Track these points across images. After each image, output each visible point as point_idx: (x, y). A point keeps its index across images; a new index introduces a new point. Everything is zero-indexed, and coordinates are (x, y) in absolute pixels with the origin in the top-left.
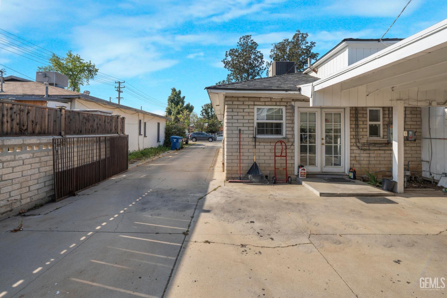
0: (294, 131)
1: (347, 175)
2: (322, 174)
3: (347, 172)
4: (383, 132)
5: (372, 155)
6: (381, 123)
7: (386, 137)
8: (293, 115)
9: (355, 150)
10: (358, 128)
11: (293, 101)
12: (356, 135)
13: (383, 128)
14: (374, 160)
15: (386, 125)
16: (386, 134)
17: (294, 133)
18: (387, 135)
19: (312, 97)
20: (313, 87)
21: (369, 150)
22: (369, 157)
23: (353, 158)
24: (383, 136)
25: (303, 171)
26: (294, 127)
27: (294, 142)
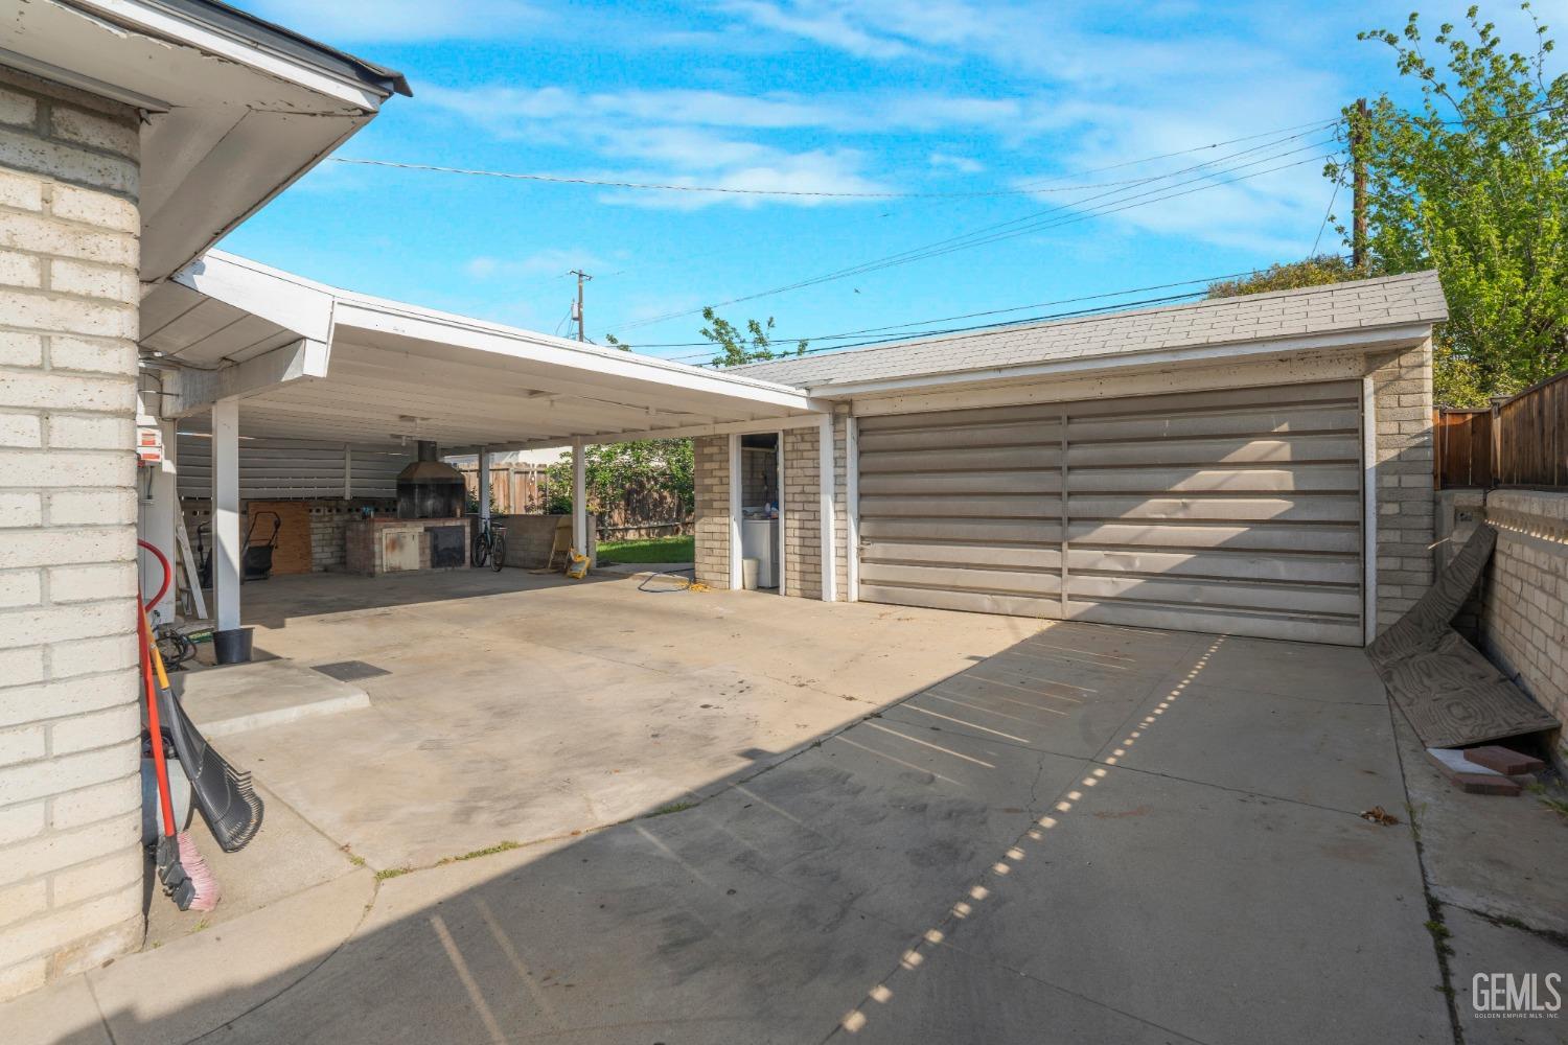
19: (327, 342)
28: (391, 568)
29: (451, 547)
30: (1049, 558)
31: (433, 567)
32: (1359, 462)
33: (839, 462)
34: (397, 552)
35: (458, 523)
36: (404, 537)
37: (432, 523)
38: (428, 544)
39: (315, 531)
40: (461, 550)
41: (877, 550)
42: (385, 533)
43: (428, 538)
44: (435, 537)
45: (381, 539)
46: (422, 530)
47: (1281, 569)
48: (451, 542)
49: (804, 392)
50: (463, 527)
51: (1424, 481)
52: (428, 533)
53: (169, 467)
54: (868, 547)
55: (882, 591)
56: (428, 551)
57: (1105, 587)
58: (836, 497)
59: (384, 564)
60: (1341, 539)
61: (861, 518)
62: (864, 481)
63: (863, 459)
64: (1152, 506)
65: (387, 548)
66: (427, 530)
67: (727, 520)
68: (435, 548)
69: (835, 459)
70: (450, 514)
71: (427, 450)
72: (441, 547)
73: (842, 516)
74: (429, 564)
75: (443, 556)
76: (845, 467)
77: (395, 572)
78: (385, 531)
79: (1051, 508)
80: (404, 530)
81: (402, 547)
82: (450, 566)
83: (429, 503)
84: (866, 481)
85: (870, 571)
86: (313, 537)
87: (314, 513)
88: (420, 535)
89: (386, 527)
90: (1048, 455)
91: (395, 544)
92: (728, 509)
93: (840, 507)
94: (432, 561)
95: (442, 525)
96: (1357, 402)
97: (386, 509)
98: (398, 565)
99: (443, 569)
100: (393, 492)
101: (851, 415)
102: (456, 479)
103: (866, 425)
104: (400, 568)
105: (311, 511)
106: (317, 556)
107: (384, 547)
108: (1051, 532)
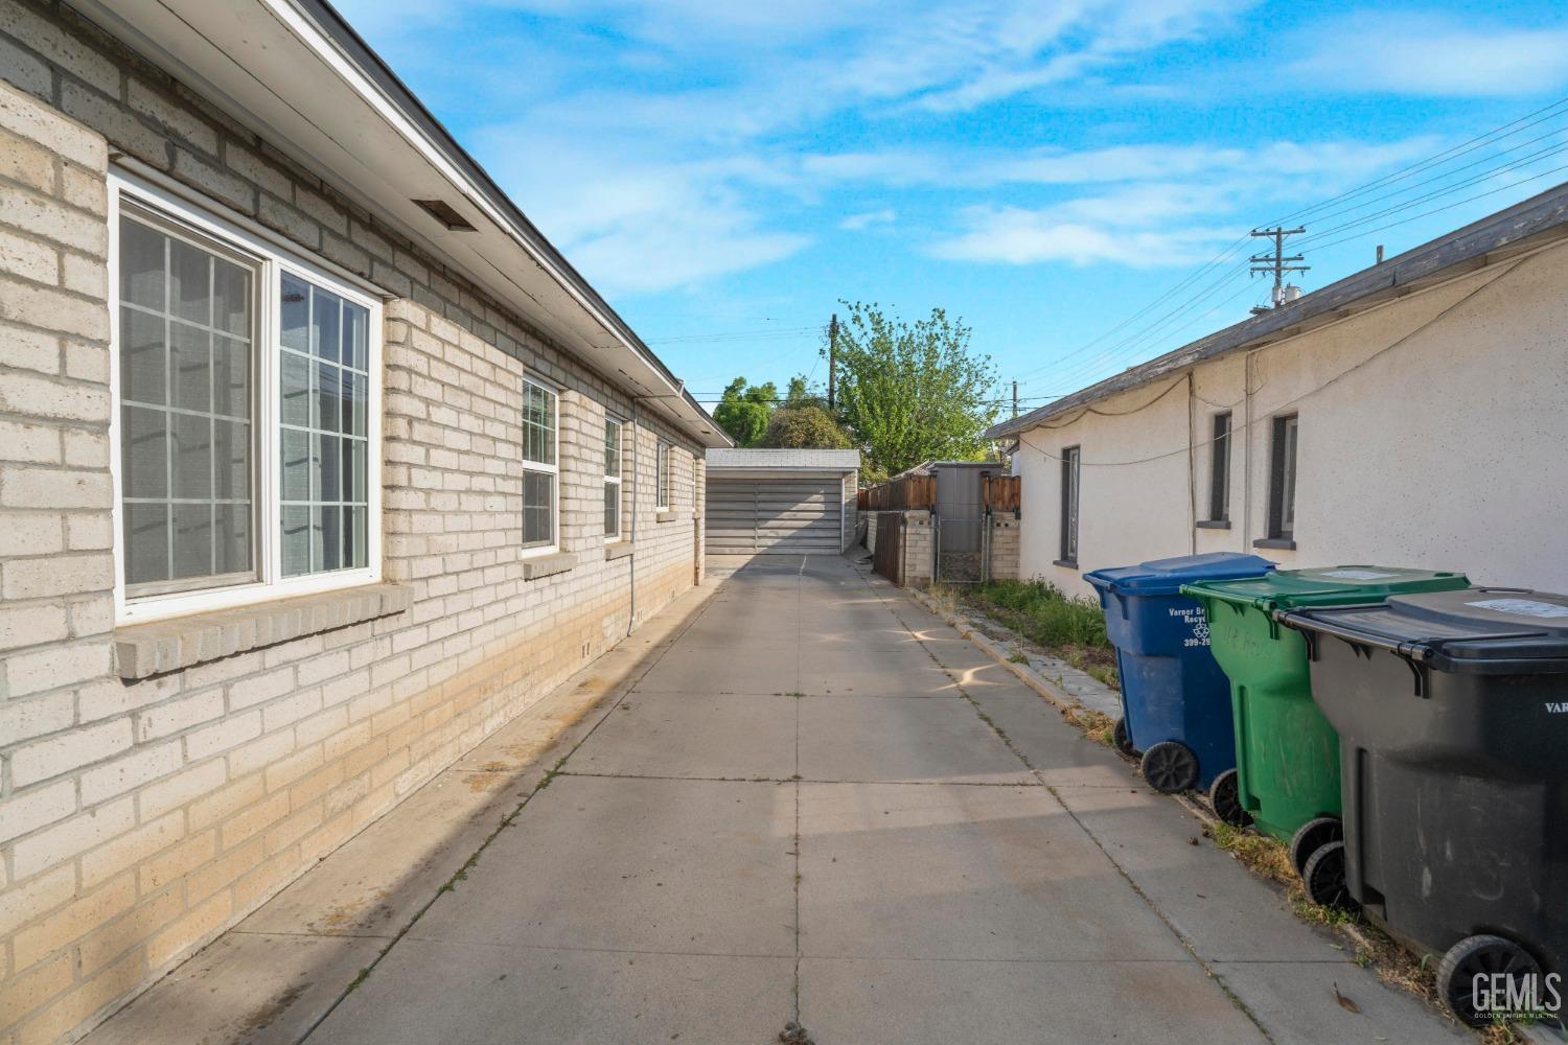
30: (751, 533)
32: (840, 502)
47: (821, 533)
51: (854, 508)
57: (770, 542)
60: (836, 524)
64: (785, 515)
79: (752, 515)
90: (751, 497)
96: (840, 485)
108: (752, 524)
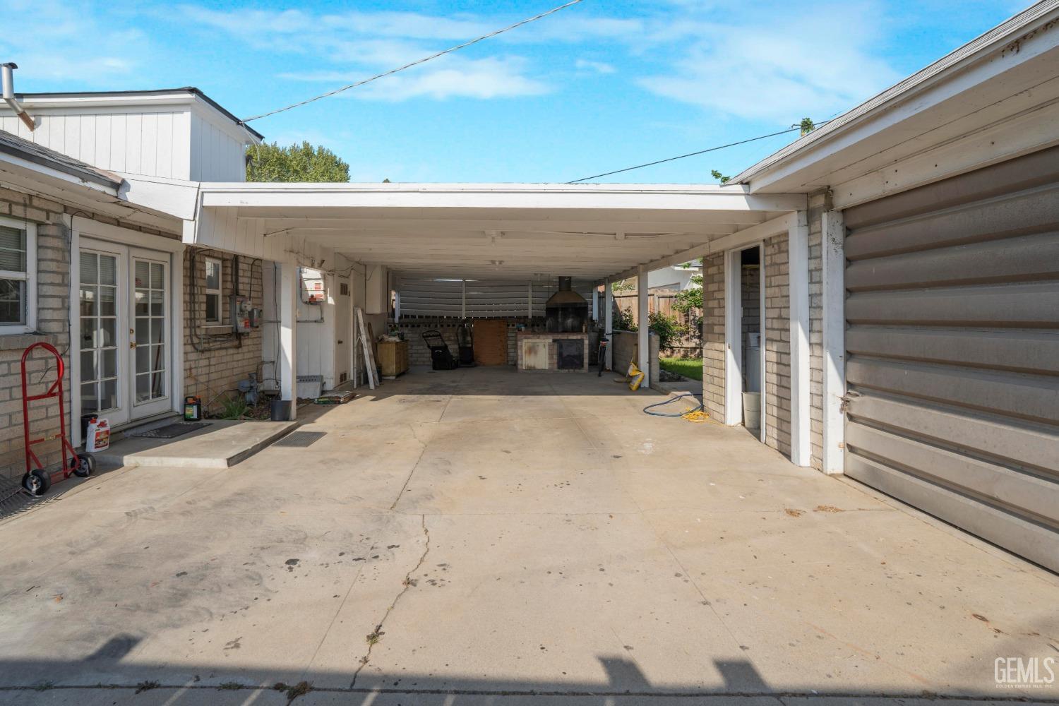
0: (69, 309)
1: (179, 415)
2: (133, 428)
3: (178, 408)
4: (223, 311)
5: (213, 361)
6: (219, 292)
7: (227, 321)
8: (64, 257)
9: (189, 353)
10: (194, 302)
11: (65, 212)
12: (191, 319)
13: (223, 304)
14: (215, 372)
15: (229, 296)
16: (227, 315)
17: (68, 316)
18: (229, 318)
19: (194, 220)
20: (201, 195)
21: (209, 350)
22: (209, 365)
23: (189, 373)
24: (223, 318)
25: (103, 429)
26: (68, 297)
27: (69, 344)
28: (528, 367)
29: (572, 354)
31: (559, 368)
33: (814, 276)
34: (533, 354)
35: (579, 337)
36: (538, 346)
37: (559, 337)
38: (555, 351)
39: (511, 338)
40: (581, 357)
41: (867, 405)
42: (525, 343)
43: (556, 347)
44: (561, 347)
45: (522, 346)
46: (551, 341)
48: (572, 351)
49: (739, 189)
50: (582, 340)
52: (556, 344)
53: (331, 301)
54: (855, 399)
55: (873, 469)
56: (555, 357)
58: (811, 324)
59: (524, 363)
61: (849, 355)
62: (855, 300)
63: (852, 269)
65: (526, 352)
66: (554, 341)
67: (722, 347)
68: (560, 355)
69: (810, 271)
70: (579, 331)
71: (565, 283)
72: (565, 354)
73: (817, 351)
74: (556, 366)
75: (567, 361)
76: (820, 282)
77: (531, 370)
78: (525, 341)
80: (537, 340)
81: (536, 353)
82: (572, 368)
83: (569, 321)
84: (858, 301)
85: (860, 435)
86: (509, 342)
87: (511, 327)
88: (550, 345)
89: (525, 338)
91: (532, 350)
92: (724, 334)
93: (815, 338)
94: (558, 363)
95: (566, 338)
97: (535, 325)
98: (533, 365)
99: (567, 370)
100: (543, 313)
101: (829, 207)
102: (581, 304)
103: (856, 219)
104: (534, 367)
105: (509, 325)
106: (511, 354)
107: (524, 351)
